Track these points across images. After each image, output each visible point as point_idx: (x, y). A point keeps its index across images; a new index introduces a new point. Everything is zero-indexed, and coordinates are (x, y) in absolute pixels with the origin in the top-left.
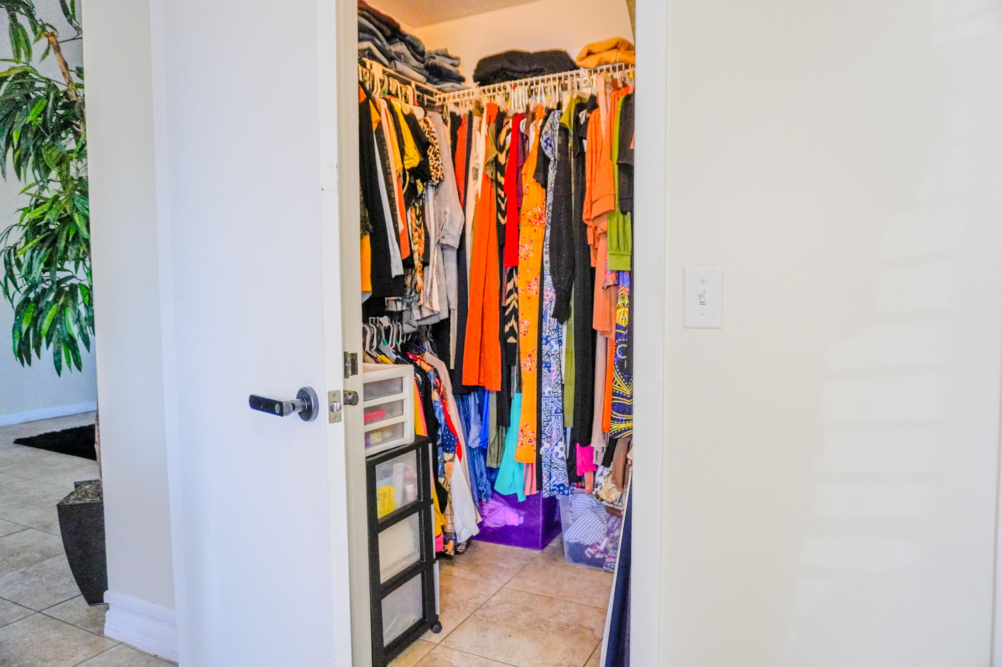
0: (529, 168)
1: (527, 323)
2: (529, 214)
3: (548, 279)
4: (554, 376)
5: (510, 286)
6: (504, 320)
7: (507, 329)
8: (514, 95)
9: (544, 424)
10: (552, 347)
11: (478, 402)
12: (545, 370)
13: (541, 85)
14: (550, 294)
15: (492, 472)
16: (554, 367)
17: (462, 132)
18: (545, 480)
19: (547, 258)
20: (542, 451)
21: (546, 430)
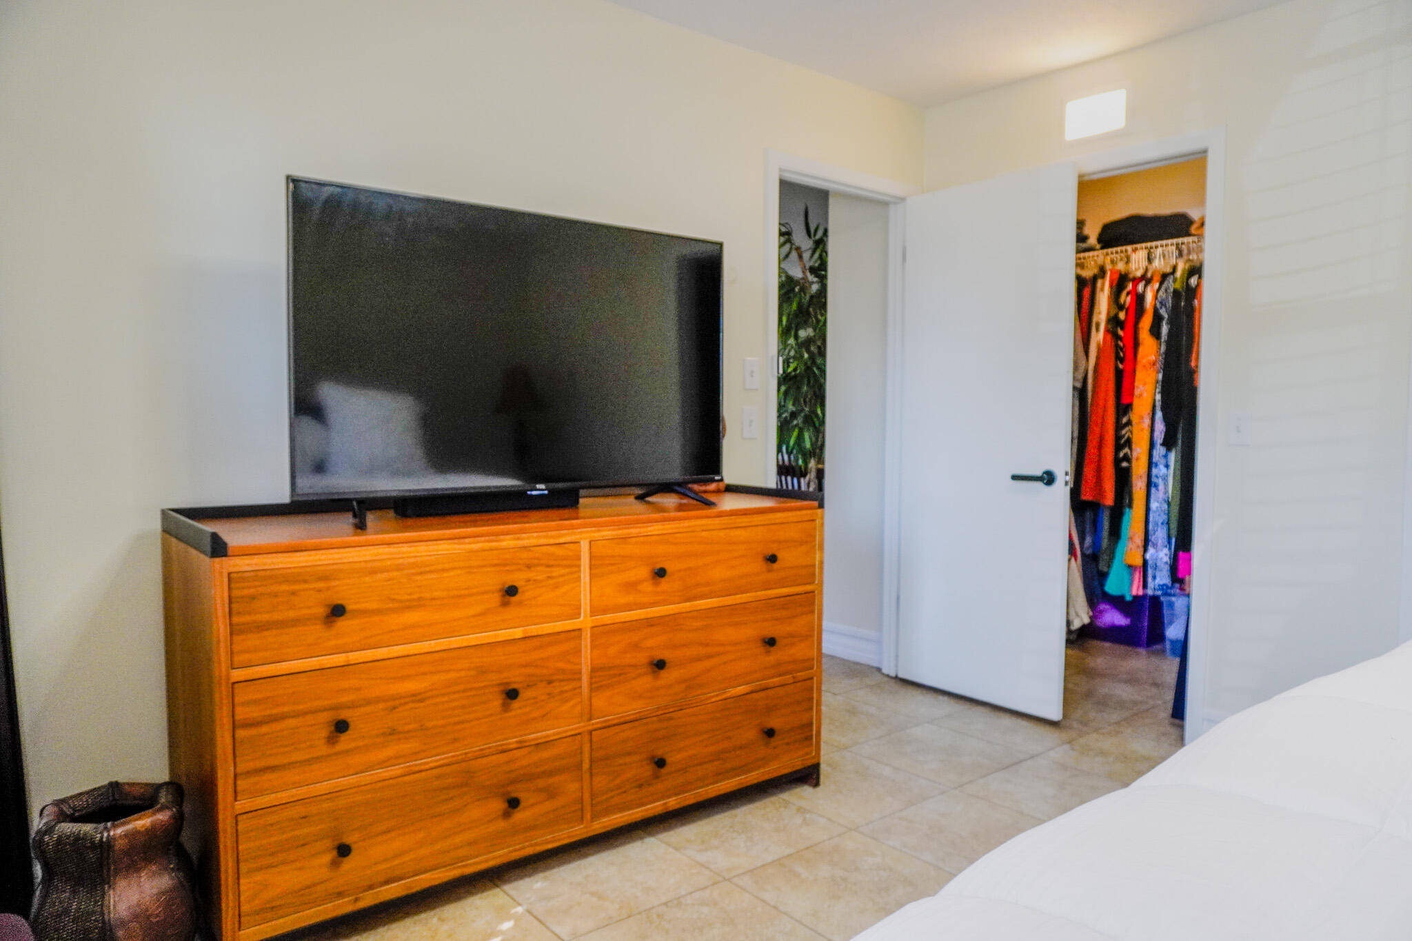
0: (1146, 322)
1: (1139, 451)
2: (1144, 361)
3: (1159, 415)
4: (1161, 495)
5: (1125, 420)
6: (1118, 447)
7: (1121, 455)
8: (1134, 257)
9: (1151, 532)
10: (1160, 470)
11: (1092, 517)
12: (1153, 490)
13: (1159, 250)
14: (1160, 427)
15: (1103, 576)
16: (1161, 487)
17: (1087, 292)
18: (1150, 579)
19: (1158, 397)
20: (1148, 556)
21: (1152, 538)
